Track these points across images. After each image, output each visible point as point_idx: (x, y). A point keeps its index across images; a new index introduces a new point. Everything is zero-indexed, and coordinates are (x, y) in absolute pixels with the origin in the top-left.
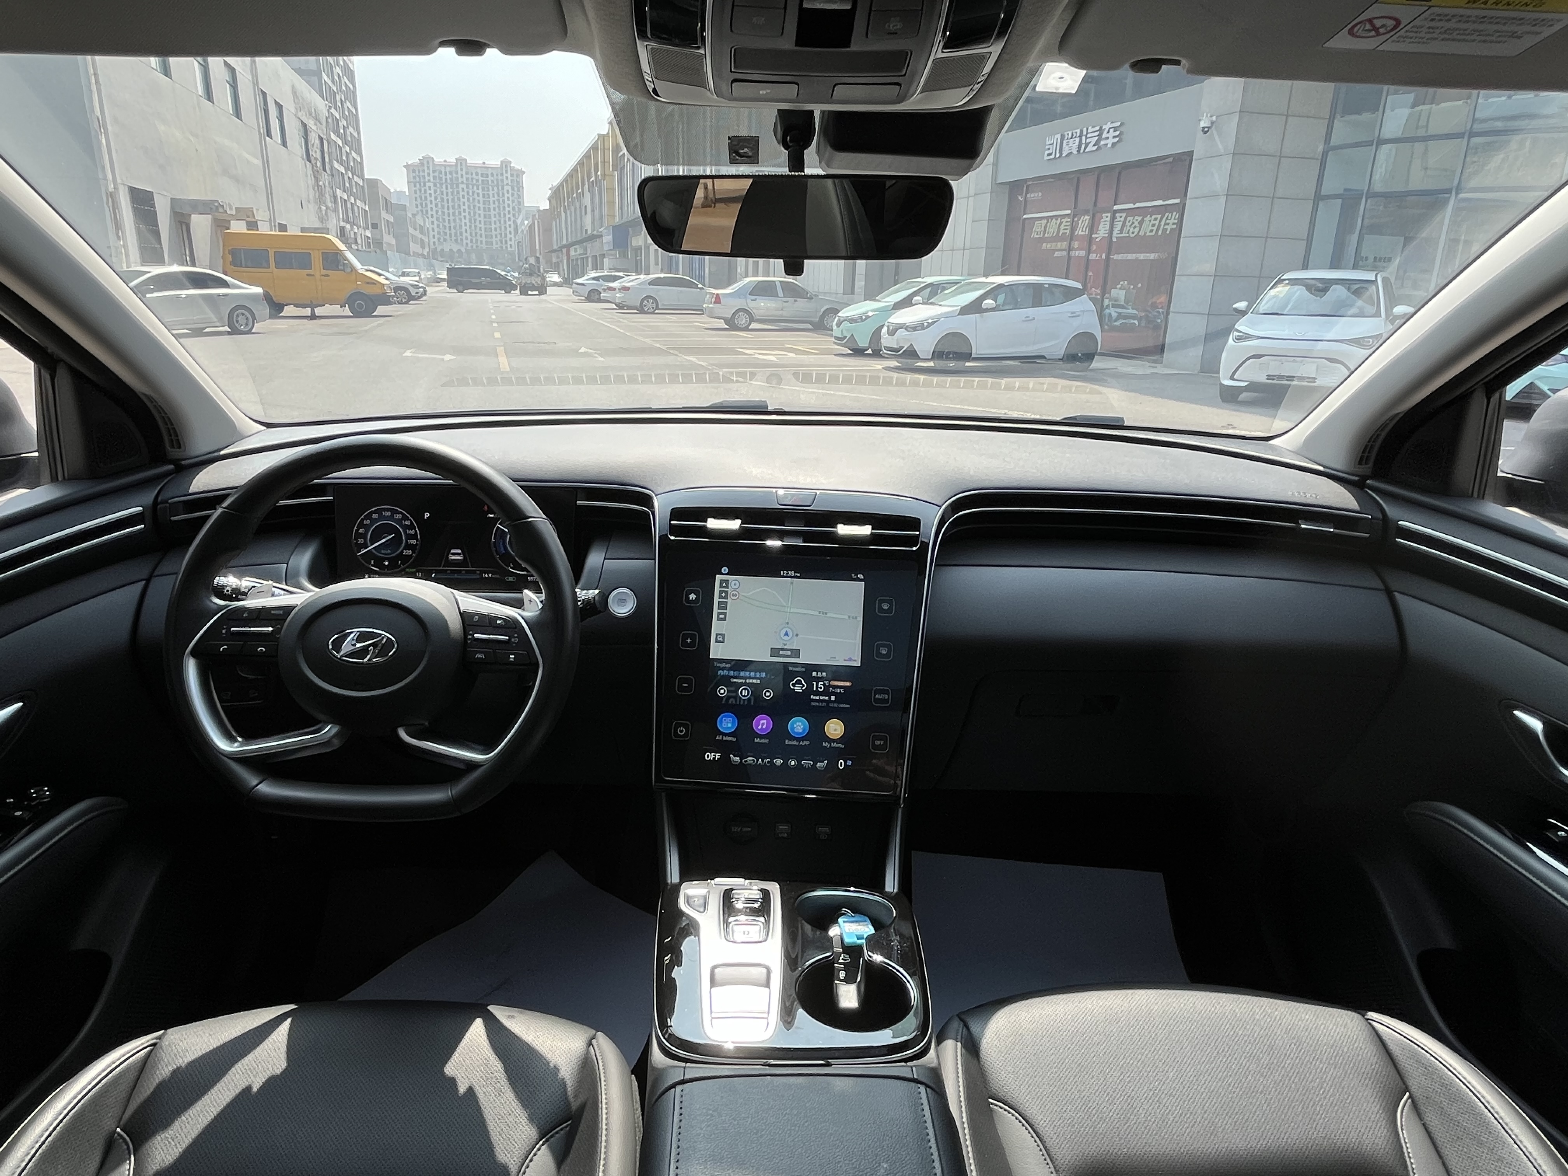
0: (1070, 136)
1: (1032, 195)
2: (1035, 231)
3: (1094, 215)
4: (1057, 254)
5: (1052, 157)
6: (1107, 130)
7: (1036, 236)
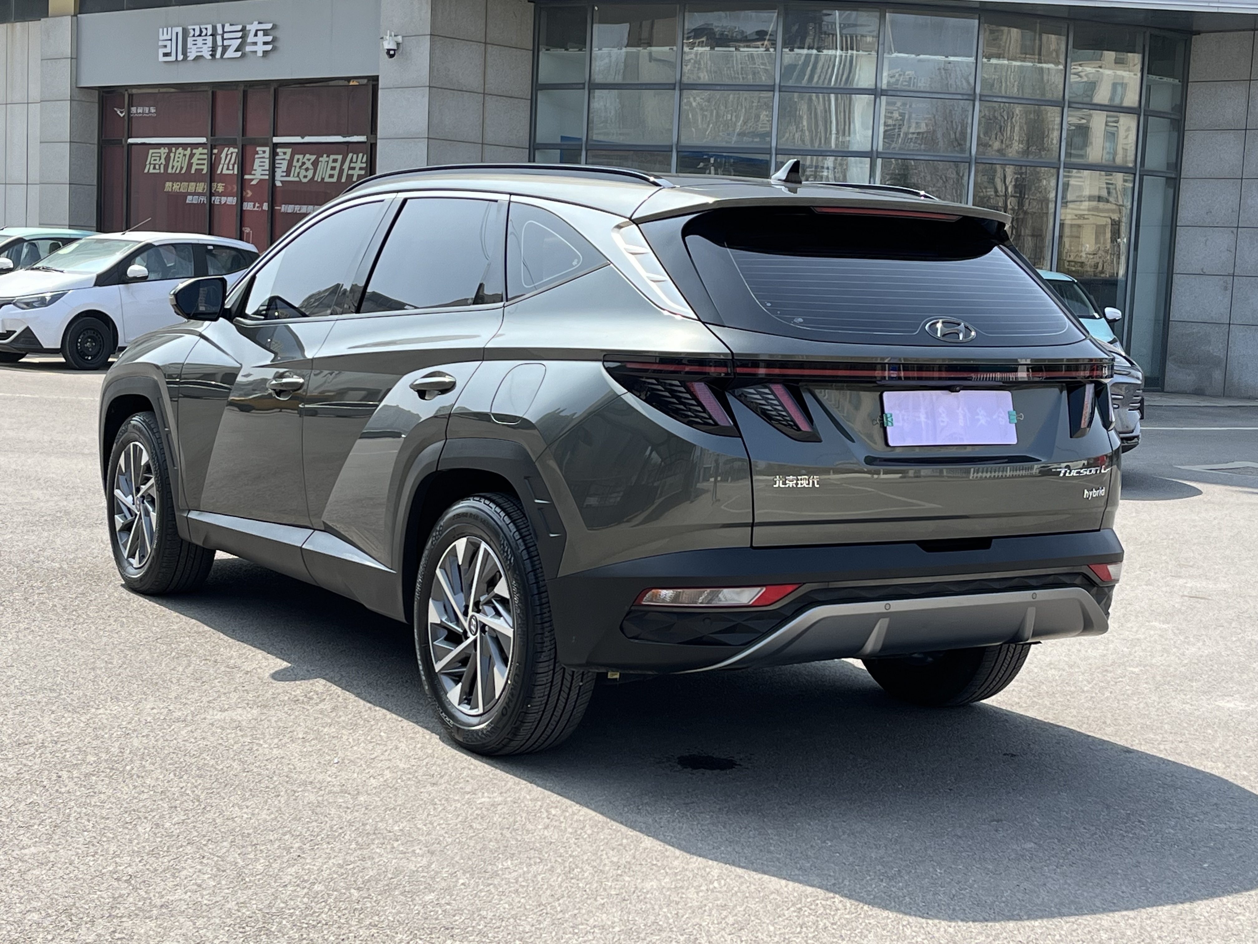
0: (197, 33)
1: (140, 110)
2: (150, 164)
3: (243, 147)
4: (189, 199)
5: (173, 58)
6: (252, 33)
7: (152, 171)
